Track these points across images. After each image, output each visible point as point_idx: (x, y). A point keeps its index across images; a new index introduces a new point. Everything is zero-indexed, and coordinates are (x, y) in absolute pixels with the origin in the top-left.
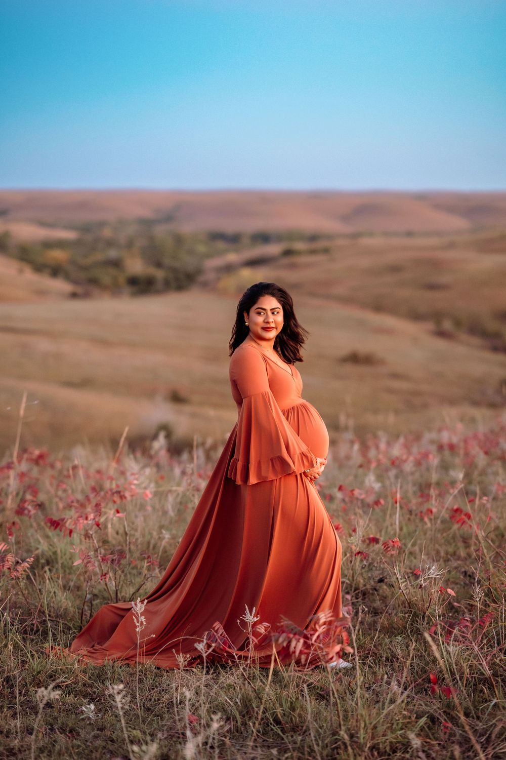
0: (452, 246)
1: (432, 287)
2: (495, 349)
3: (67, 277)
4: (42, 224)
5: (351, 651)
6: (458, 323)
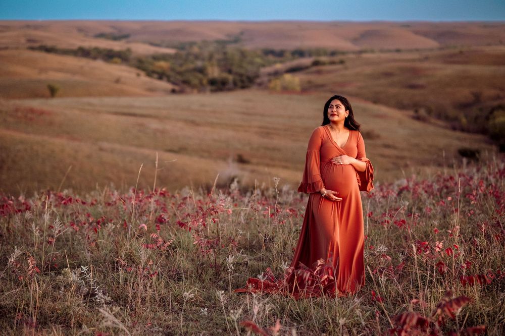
0: (427, 58)
1: (413, 87)
2: (454, 129)
3: (169, 80)
4: (152, 44)
6: (429, 111)
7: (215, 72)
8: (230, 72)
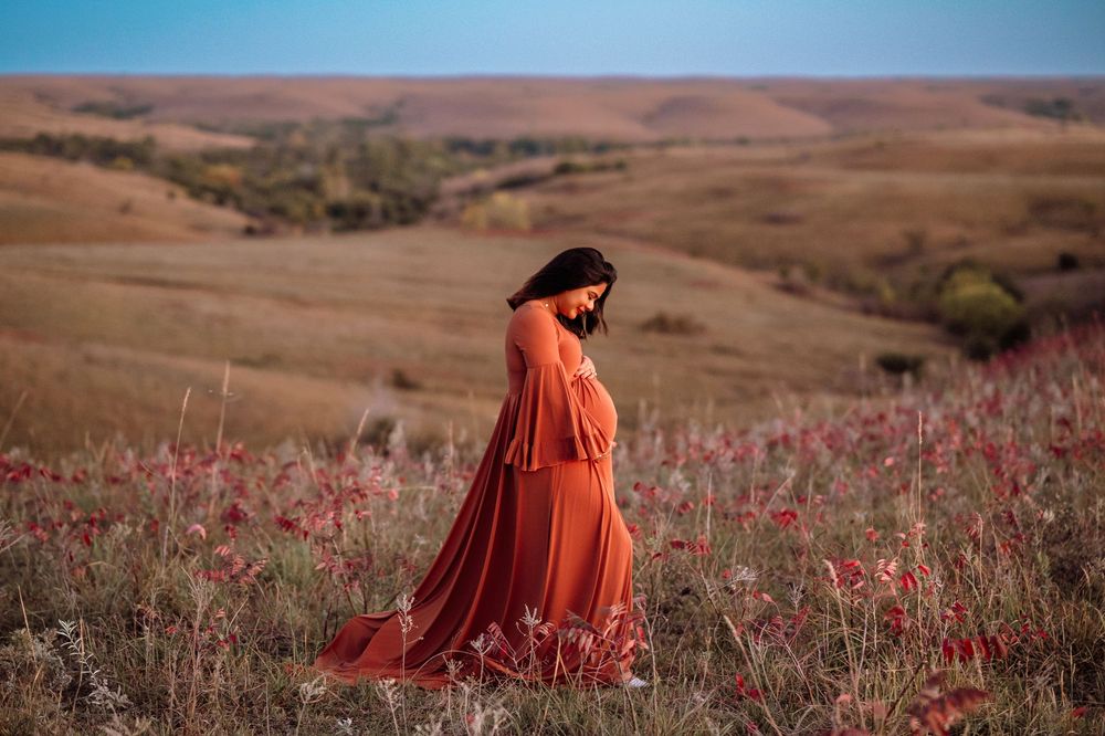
1: (776, 220)
2: (867, 311)
3: (239, 207)
4: (202, 127)
5: (647, 647)
6: (813, 274)
7: (340, 189)
8: (374, 187)
